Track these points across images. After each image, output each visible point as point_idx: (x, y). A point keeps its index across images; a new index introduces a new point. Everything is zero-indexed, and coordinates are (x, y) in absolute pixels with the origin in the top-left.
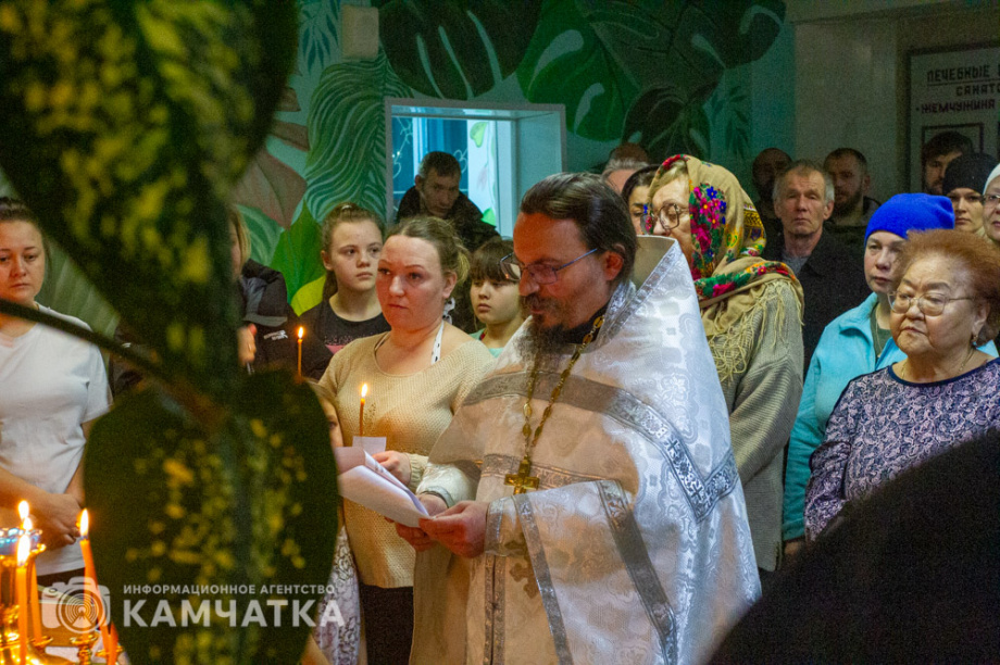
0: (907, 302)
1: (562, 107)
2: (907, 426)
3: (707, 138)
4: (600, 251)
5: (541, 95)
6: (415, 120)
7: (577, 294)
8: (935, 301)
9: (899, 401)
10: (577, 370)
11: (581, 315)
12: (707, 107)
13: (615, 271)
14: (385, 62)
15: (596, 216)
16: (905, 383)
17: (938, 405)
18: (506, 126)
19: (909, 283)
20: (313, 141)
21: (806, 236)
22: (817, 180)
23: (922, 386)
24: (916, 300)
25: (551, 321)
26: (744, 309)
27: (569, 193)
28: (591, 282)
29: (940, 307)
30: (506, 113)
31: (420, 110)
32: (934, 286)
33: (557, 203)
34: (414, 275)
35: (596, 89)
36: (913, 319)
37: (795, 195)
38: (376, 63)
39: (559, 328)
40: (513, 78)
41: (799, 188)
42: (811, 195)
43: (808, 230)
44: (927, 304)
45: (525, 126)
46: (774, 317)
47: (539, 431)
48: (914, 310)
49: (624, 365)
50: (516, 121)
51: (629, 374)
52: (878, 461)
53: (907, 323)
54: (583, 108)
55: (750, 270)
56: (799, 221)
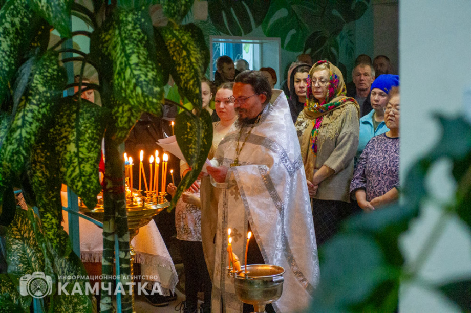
1: (279, 39)
2: (387, 151)
4: (259, 94)
5: (272, 34)
6: (221, 44)
7: (252, 108)
9: (385, 143)
10: (253, 132)
13: (264, 100)
16: (388, 138)
18: (257, 46)
22: (368, 69)
23: (393, 139)
26: (338, 114)
27: (249, 76)
30: (258, 41)
31: (223, 40)
33: (245, 79)
34: (227, 102)
35: (293, 32)
37: (360, 75)
39: (247, 118)
40: (260, 27)
41: (361, 72)
42: (366, 74)
43: (364, 87)
44: (396, 111)
45: (265, 46)
46: (348, 117)
47: (241, 150)
49: (267, 130)
50: (261, 44)
51: (269, 133)
54: (288, 39)
55: (340, 101)
56: (361, 84)
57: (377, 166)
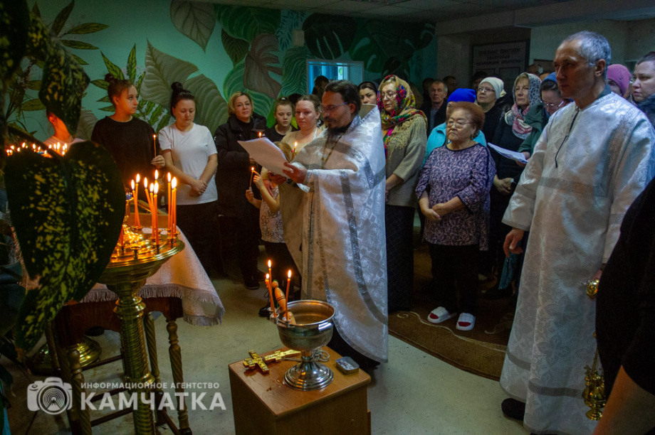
0: (451, 124)
1: (363, 62)
2: (449, 164)
3: (409, 72)
4: (348, 104)
5: (356, 58)
6: (323, 67)
7: (341, 117)
8: (461, 123)
9: (448, 156)
10: (340, 141)
11: (343, 123)
12: (409, 62)
13: (353, 110)
14: (306, 47)
15: (347, 92)
16: (450, 150)
17: (459, 157)
18: (346, 68)
19: (452, 118)
20: (284, 72)
21: (439, 103)
22: (441, 85)
23: (455, 151)
24: (454, 124)
25: (334, 126)
26: (407, 126)
27: (340, 84)
28: (345, 113)
29: (461, 126)
30: (346, 64)
31: (324, 63)
32: (460, 119)
33: (335, 88)
34: (307, 112)
35: (374, 56)
36: (453, 130)
37: (435, 90)
38: (303, 48)
39: (336, 128)
40: (347, 52)
41: (435, 88)
42: (439, 90)
43: (437, 101)
44: (458, 125)
45: (352, 68)
46: (417, 129)
47: (327, 160)
48: (453, 127)
49: (355, 140)
50: (349, 66)
51: (356, 142)
52: (439, 174)
53: (451, 131)
54: (370, 62)
55: (410, 113)
56: (435, 98)
57: (441, 178)
